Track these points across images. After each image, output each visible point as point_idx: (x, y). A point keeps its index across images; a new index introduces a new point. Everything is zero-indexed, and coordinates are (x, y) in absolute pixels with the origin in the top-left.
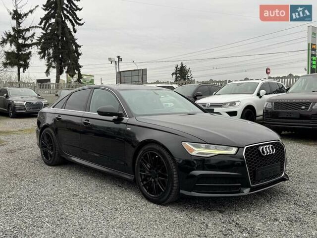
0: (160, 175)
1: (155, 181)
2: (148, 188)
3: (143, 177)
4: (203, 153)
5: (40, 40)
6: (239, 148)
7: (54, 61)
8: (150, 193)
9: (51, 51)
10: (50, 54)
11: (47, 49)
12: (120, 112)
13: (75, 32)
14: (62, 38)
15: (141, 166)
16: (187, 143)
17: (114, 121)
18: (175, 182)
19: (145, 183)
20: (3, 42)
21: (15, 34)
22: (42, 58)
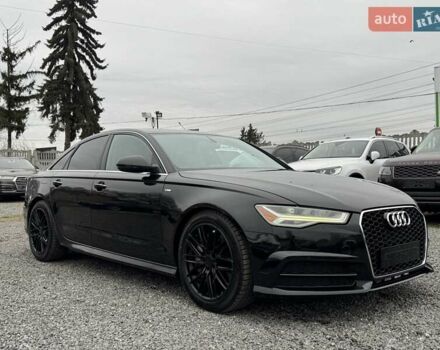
0: (220, 263)
1: (211, 273)
2: (199, 285)
3: (191, 268)
4: (292, 222)
5: (42, 91)
6: (351, 213)
7: (62, 121)
8: (204, 294)
9: (58, 106)
10: (56, 110)
11: (52, 103)
12: (154, 165)
13: (94, 78)
14: (75, 87)
15: (188, 249)
16: (264, 207)
17: (145, 180)
18: (245, 272)
19: (194, 277)
21: (5, 82)
22: (43, 116)
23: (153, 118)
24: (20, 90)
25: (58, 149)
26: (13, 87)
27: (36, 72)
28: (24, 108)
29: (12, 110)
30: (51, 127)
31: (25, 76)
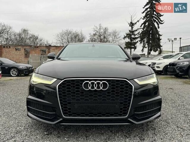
5: (140, 35)
6: (58, 79)
9: (145, 39)
13: (159, 28)
20: (125, 38)
21: (130, 33)
22: (140, 43)
23: (172, 41)
24: (135, 35)
25: (146, 54)
26: (132, 34)
27: (140, 29)
28: (136, 41)
29: (132, 42)
30: (143, 47)
31: (136, 30)
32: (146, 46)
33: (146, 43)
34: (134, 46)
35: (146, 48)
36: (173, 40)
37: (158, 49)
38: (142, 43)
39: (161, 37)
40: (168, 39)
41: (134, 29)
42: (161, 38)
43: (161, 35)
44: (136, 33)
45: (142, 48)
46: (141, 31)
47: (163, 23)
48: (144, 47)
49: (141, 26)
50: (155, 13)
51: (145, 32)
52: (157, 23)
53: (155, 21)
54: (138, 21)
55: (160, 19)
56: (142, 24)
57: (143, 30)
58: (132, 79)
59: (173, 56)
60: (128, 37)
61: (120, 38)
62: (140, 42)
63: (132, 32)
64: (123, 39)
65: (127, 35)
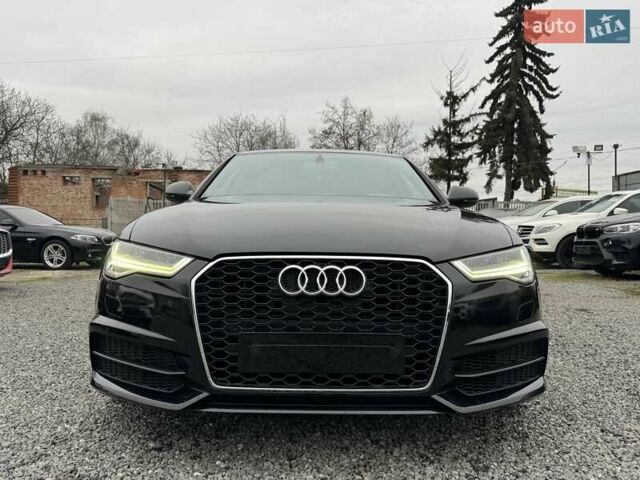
6: (197, 258)
9: (497, 150)
13: (542, 111)
20: (428, 143)
21: (446, 129)
22: (481, 163)
23: (588, 153)
24: (462, 135)
25: (498, 200)
26: (454, 134)
27: (480, 114)
28: (467, 155)
29: (453, 158)
30: (489, 174)
31: (468, 120)
32: (501, 171)
33: (501, 162)
34: (461, 172)
35: (500, 177)
36: (592, 150)
37: (541, 182)
38: (488, 161)
39: (550, 144)
40: (575, 149)
41: (459, 116)
42: (549, 146)
43: (551, 137)
44: (466, 128)
45: (487, 178)
46: (481, 121)
47: (558, 95)
48: (493, 175)
49: (482, 107)
50: (529, 62)
51: (495, 125)
52: (536, 94)
53: (531, 88)
54: (473, 89)
55: (546, 81)
56: (487, 99)
57: (488, 119)
58: (447, 261)
59: (592, 206)
60: (440, 142)
61: (413, 145)
62: (478, 160)
63: (453, 125)
64: (422, 149)
65: (435, 137)
